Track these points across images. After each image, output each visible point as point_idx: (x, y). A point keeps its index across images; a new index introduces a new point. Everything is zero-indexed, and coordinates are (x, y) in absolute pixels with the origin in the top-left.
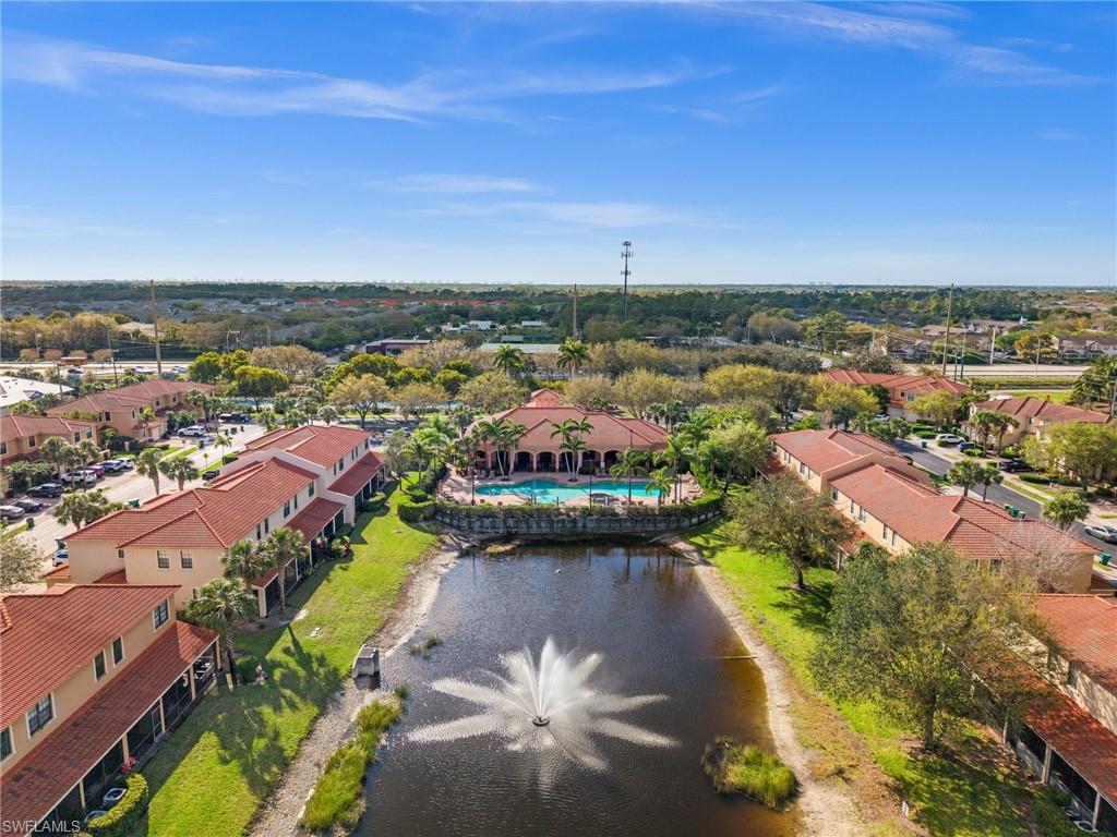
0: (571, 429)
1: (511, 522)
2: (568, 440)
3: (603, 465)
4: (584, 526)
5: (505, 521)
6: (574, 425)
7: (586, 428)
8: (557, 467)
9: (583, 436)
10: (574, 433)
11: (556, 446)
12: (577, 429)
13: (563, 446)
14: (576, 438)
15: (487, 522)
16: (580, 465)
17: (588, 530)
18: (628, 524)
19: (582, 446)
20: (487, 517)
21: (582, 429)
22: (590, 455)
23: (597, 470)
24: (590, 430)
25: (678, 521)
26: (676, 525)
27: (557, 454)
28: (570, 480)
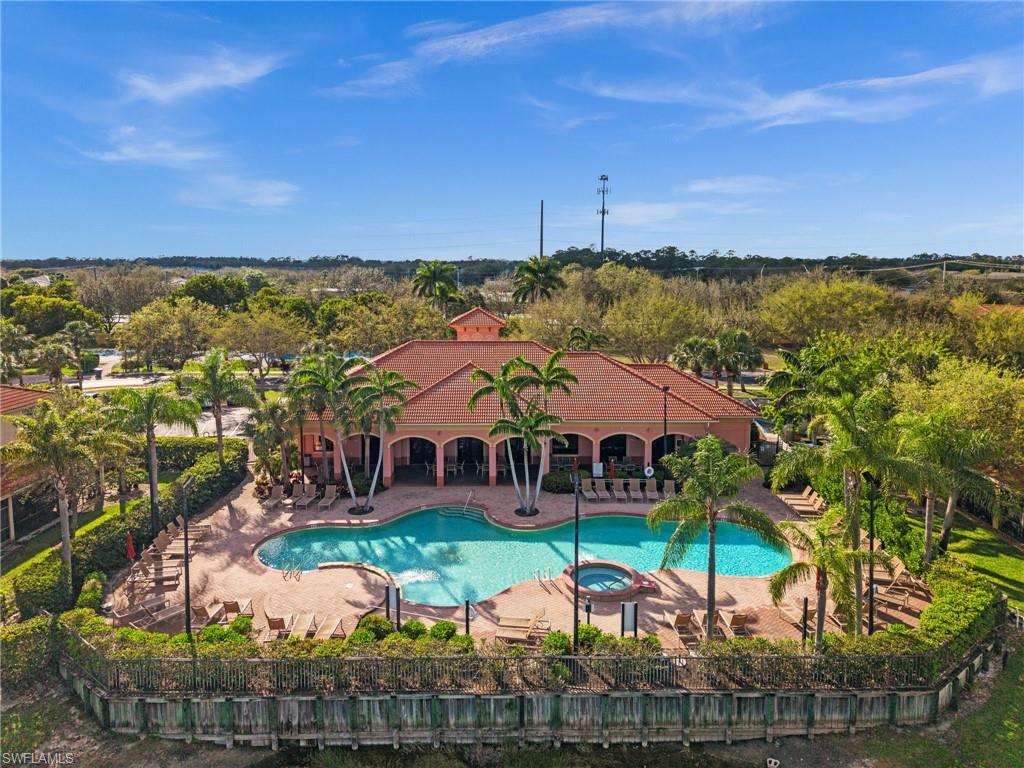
0: (520, 382)
1: (292, 707)
2: (515, 410)
3: (598, 468)
4: (556, 721)
5: (272, 705)
6: (528, 373)
7: (559, 379)
8: (493, 473)
9: (551, 400)
10: (529, 392)
11: (486, 424)
12: (537, 383)
13: (503, 425)
14: (532, 406)
15: (206, 706)
16: (544, 468)
17: (571, 736)
18: (714, 714)
19: (549, 426)
20: (211, 689)
21: (549, 384)
22: (568, 447)
23: (586, 482)
24: (569, 384)
25: (892, 702)
26: (880, 714)
27: (492, 444)
28: (520, 512)
